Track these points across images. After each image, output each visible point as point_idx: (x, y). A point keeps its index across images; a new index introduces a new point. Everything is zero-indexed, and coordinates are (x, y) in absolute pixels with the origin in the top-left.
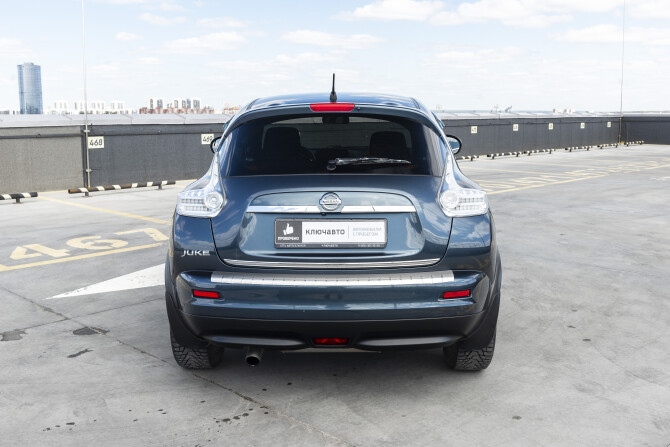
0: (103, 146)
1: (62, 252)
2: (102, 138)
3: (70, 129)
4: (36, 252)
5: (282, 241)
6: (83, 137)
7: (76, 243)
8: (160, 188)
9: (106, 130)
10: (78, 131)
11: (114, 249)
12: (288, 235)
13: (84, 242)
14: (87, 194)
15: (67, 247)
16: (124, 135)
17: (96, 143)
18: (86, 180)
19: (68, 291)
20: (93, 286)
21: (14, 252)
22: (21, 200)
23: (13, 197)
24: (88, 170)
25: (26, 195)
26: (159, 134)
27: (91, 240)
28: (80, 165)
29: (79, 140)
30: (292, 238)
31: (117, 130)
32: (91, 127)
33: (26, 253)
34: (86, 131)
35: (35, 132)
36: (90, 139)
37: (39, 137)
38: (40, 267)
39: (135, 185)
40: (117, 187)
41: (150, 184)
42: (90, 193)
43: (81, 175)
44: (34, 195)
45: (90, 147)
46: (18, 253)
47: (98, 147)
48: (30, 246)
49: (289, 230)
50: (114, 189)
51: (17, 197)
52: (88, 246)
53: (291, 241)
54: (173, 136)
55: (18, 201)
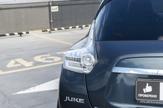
0: (58, 10)
1: (30, 64)
2: (57, 7)
3: (44, 3)
4: (19, 63)
5: (142, 98)
6: (49, 6)
7: (38, 59)
8: (82, 29)
9: (59, 3)
10: (47, 4)
11: (55, 62)
12: (147, 93)
13: (42, 58)
14: (50, 32)
15: (33, 60)
16: (67, 5)
17: (55, 9)
18: (51, 26)
19: (25, 89)
20: (38, 86)
21: (9, 63)
22: (22, 35)
23: (19, 34)
24: (52, 21)
25: (24, 33)
26: (82, 4)
27: (45, 57)
28: (48, 19)
29: (47, 8)
30: (151, 96)
31: (64, 3)
32: (52, 2)
33: (15, 64)
34: (51, 4)
35: (29, 5)
36: (52, 7)
37: (31, 7)
38: (17, 73)
39: (71, 27)
40: (63, 28)
41: (77, 27)
42: (51, 32)
43: (49, 23)
44: (28, 33)
45: (52, 11)
46: (11, 64)
47: (56, 11)
48: (17, 60)
49: (148, 89)
50: (61, 29)
51: (21, 34)
52: (43, 60)
53: (150, 98)
54: (88, 5)
55: (21, 36)
